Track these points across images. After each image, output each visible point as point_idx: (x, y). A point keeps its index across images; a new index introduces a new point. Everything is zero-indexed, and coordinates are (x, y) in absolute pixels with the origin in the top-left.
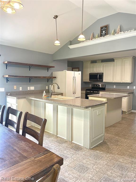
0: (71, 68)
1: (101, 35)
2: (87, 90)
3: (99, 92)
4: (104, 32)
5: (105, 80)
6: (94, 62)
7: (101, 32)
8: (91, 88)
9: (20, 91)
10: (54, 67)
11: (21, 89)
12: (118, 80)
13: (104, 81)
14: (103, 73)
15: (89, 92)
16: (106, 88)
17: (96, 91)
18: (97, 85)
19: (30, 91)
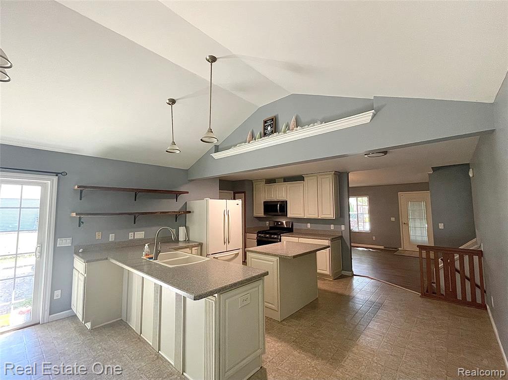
0: (232, 192)
1: (265, 134)
2: (259, 233)
3: (281, 237)
4: (269, 128)
5: (290, 214)
6: (271, 181)
7: (265, 129)
8: (269, 229)
9: (109, 243)
10: (187, 193)
11: (112, 238)
12: (312, 214)
13: (289, 216)
14: (286, 201)
15: (262, 237)
16: (294, 227)
17: (275, 234)
18: (278, 222)
19: (134, 241)
